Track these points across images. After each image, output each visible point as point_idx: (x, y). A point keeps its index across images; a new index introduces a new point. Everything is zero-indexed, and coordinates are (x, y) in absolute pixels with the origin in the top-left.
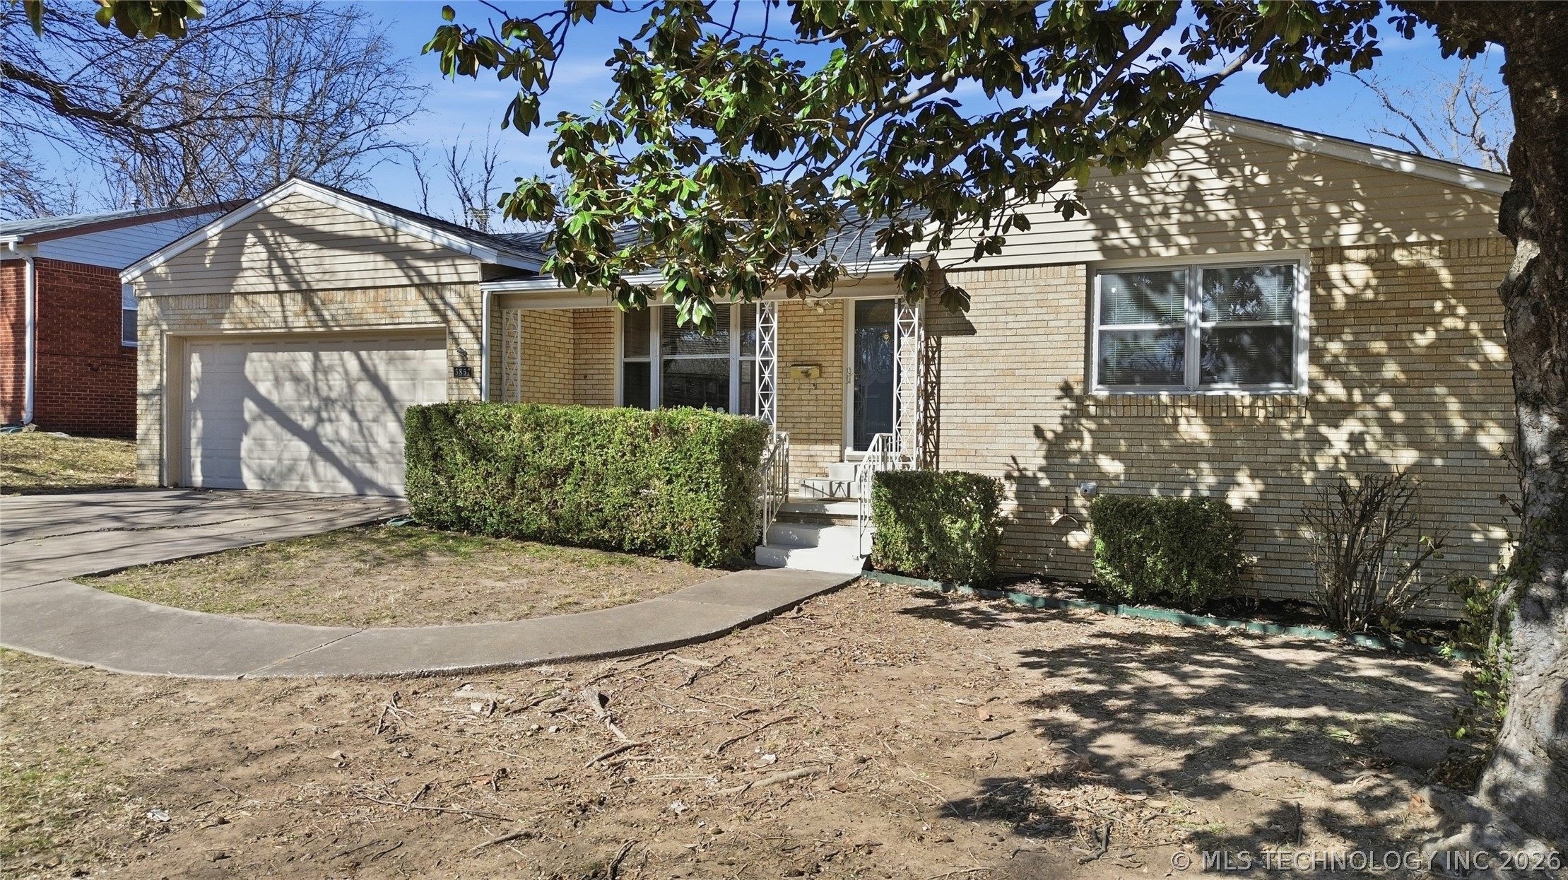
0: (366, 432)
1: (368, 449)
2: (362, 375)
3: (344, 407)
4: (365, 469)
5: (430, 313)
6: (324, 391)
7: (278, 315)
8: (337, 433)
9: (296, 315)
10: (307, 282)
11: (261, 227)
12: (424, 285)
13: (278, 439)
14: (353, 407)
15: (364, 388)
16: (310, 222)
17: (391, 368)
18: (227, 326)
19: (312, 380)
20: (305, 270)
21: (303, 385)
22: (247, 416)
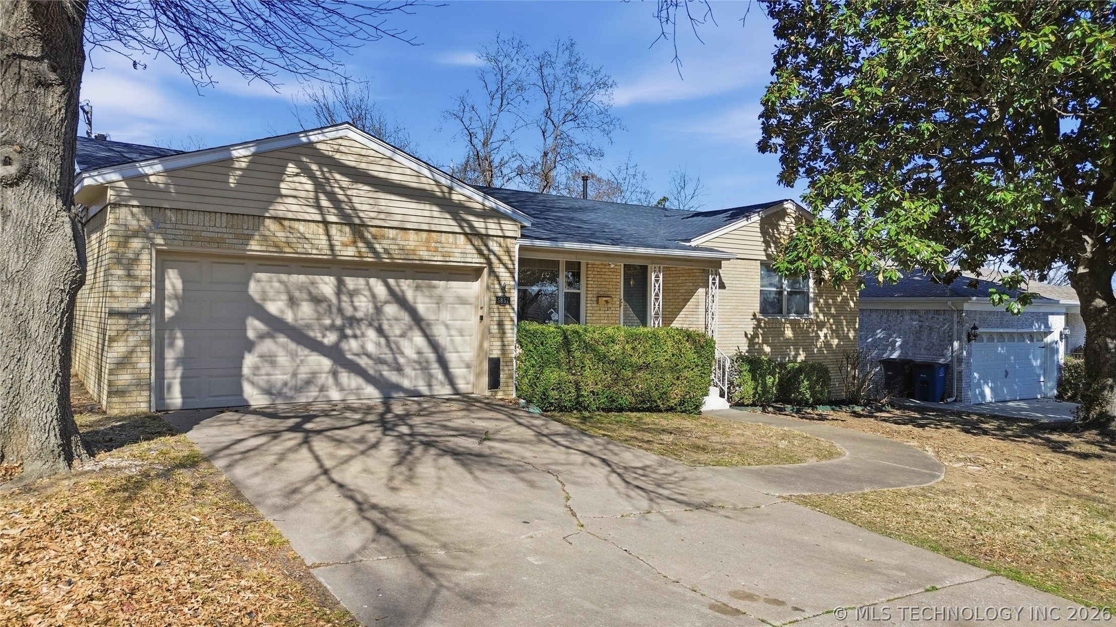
0: (393, 346)
1: (395, 359)
2: (389, 298)
3: (370, 325)
4: (393, 377)
5: (476, 256)
6: (349, 311)
7: (323, 242)
8: (363, 347)
9: (344, 245)
10: (359, 217)
11: (305, 159)
12: (472, 235)
13: (293, 355)
14: (380, 325)
15: (391, 310)
16: (363, 166)
17: (419, 294)
18: (253, 248)
19: (334, 300)
20: (358, 206)
21: (324, 305)
22: (251, 334)
